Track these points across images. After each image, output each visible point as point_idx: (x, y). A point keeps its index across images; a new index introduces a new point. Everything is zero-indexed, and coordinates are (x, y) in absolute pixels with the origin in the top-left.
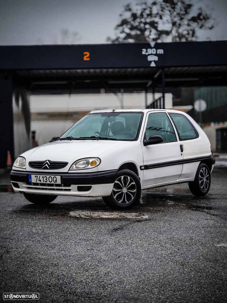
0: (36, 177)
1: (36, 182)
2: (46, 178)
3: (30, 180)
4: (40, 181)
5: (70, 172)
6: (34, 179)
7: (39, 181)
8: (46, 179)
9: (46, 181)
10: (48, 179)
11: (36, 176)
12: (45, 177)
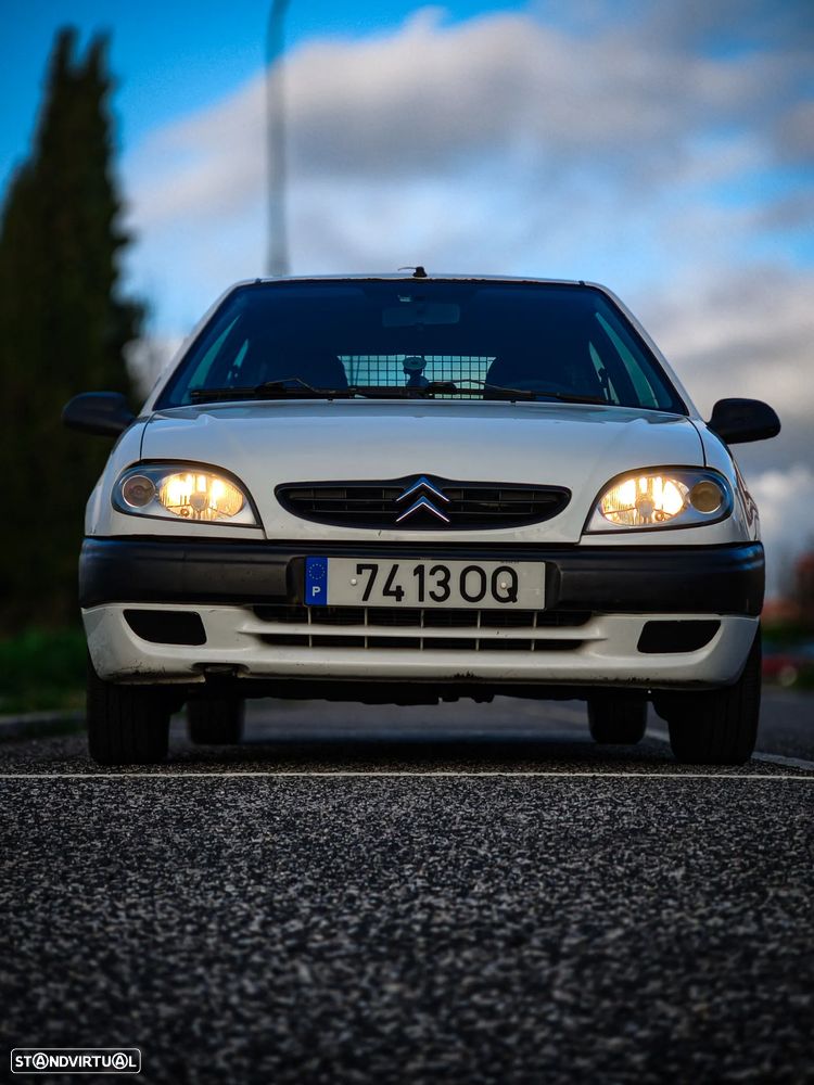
0: (367, 573)
1: (359, 603)
2: (440, 575)
3: (316, 590)
4: (399, 594)
5: (587, 541)
6: (344, 584)
7: (386, 592)
8: (443, 584)
9: (440, 592)
10: (454, 584)
11: (360, 569)
12: (433, 572)
